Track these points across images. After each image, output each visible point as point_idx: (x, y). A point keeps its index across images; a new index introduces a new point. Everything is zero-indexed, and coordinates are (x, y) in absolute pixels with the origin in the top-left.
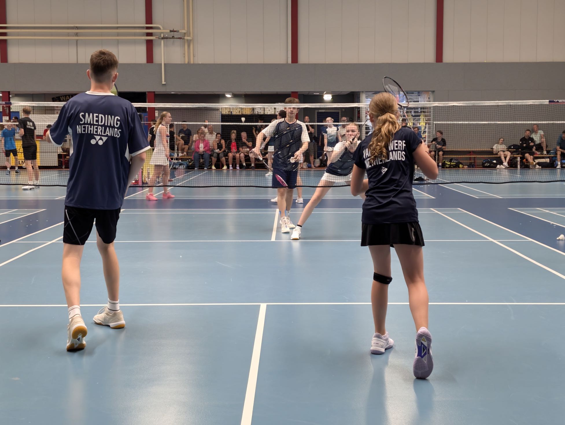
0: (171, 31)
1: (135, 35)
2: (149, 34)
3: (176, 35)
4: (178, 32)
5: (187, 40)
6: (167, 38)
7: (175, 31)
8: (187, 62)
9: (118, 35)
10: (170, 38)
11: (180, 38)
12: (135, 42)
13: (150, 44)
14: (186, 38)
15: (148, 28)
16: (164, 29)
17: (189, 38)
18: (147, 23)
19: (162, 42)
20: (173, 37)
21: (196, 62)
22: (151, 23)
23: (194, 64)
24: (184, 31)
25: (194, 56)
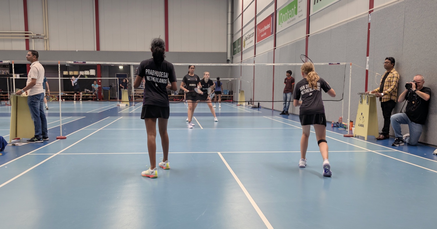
0: (37, 35)
1: (20, 36)
2: (26, 36)
3: (40, 37)
4: (40, 35)
5: (46, 39)
6: (35, 38)
7: (39, 35)
8: (46, 50)
9: (12, 36)
10: (37, 38)
11: (42, 38)
12: (20, 40)
13: (27, 41)
14: (44, 38)
15: (26, 33)
16: (34, 33)
17: (46, 38)
18: (25, 31)
19: (33, 40)
20: (38, 38)
21: (50, 50)
22: (28, 31)
23: (49, 51)
24: (43, 35)
25: (49, 47)
